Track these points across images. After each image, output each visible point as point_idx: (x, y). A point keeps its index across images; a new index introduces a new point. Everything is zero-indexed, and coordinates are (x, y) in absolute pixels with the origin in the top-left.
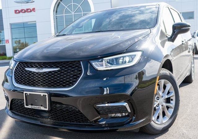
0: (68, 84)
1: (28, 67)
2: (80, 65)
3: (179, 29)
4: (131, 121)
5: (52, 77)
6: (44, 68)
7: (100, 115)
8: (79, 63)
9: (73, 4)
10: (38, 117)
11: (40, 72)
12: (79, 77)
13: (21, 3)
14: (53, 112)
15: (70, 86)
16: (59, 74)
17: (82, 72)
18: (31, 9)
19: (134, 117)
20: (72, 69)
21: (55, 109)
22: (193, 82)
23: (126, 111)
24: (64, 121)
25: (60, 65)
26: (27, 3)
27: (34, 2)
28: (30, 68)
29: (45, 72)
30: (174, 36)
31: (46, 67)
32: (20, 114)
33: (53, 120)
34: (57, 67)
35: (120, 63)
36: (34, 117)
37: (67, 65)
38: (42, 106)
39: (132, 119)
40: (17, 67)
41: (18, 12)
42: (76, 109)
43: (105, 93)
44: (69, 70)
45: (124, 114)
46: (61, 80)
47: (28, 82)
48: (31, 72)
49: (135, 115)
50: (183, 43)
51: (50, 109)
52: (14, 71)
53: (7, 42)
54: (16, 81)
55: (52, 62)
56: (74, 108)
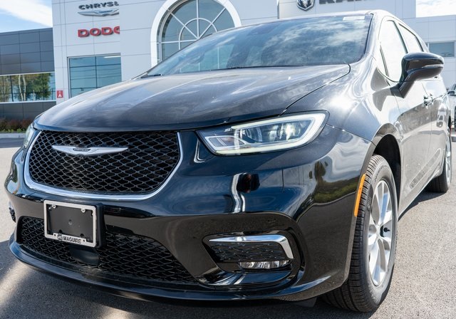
0: (144, 186)
1: (59, 143)
2: (176, 140)
3: (418, 67)
4: (294, 280)
5: (110, 168)
6: (92, 146)
7: (219, 264)
8: (175, 136)
9: (198, 19)
10: (76, 263)
11: (83, 156)
12: (170, 170)
13: (93, 16)
14: (107, 252)
15: (148, 191)
16: (125, 161)
17: (178, 159)
18: (113, 28)
19: (301, 273)
20: (156, 151)
21: (112, 244)
22: (449, 191)
23: (281, 255)
24: (134, 274)
25: (130, 141)
26: (105, 15)
27: (118, 13)
28: (63, 144)
29: (94, 156)
30: (405, 83)
31: (97, 144)
32: (37, 252)
33: (108, 270)
34: (122, 145)
35: (271, 138)
36: (66, 260)
37: (144, 141)
38: (82, 236)
39: (296, 276)
40: (36, 143)
41: (84, 33)
42: (162, 247)
43: (237, 210)
44: (149, 152)
45: (277, 263)
46: (130, 175)
47: (55, 179)
48: (63, 154)
49: (304, 268)
50: (425, 102)
51: (100, 244)
52: (29, 152)
53: (60, 95)
54: (31, 176)
55: (113, 133)
56: (156, 244)
